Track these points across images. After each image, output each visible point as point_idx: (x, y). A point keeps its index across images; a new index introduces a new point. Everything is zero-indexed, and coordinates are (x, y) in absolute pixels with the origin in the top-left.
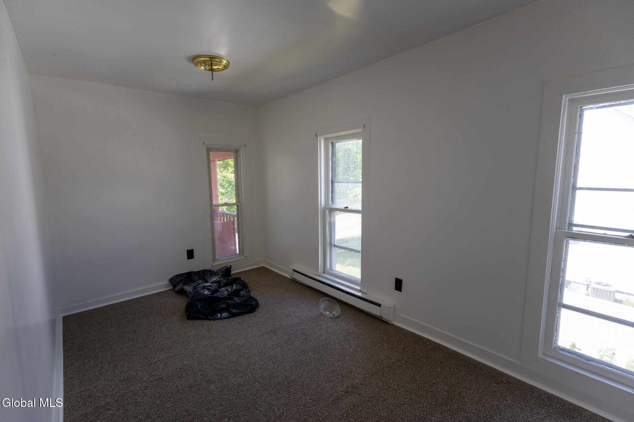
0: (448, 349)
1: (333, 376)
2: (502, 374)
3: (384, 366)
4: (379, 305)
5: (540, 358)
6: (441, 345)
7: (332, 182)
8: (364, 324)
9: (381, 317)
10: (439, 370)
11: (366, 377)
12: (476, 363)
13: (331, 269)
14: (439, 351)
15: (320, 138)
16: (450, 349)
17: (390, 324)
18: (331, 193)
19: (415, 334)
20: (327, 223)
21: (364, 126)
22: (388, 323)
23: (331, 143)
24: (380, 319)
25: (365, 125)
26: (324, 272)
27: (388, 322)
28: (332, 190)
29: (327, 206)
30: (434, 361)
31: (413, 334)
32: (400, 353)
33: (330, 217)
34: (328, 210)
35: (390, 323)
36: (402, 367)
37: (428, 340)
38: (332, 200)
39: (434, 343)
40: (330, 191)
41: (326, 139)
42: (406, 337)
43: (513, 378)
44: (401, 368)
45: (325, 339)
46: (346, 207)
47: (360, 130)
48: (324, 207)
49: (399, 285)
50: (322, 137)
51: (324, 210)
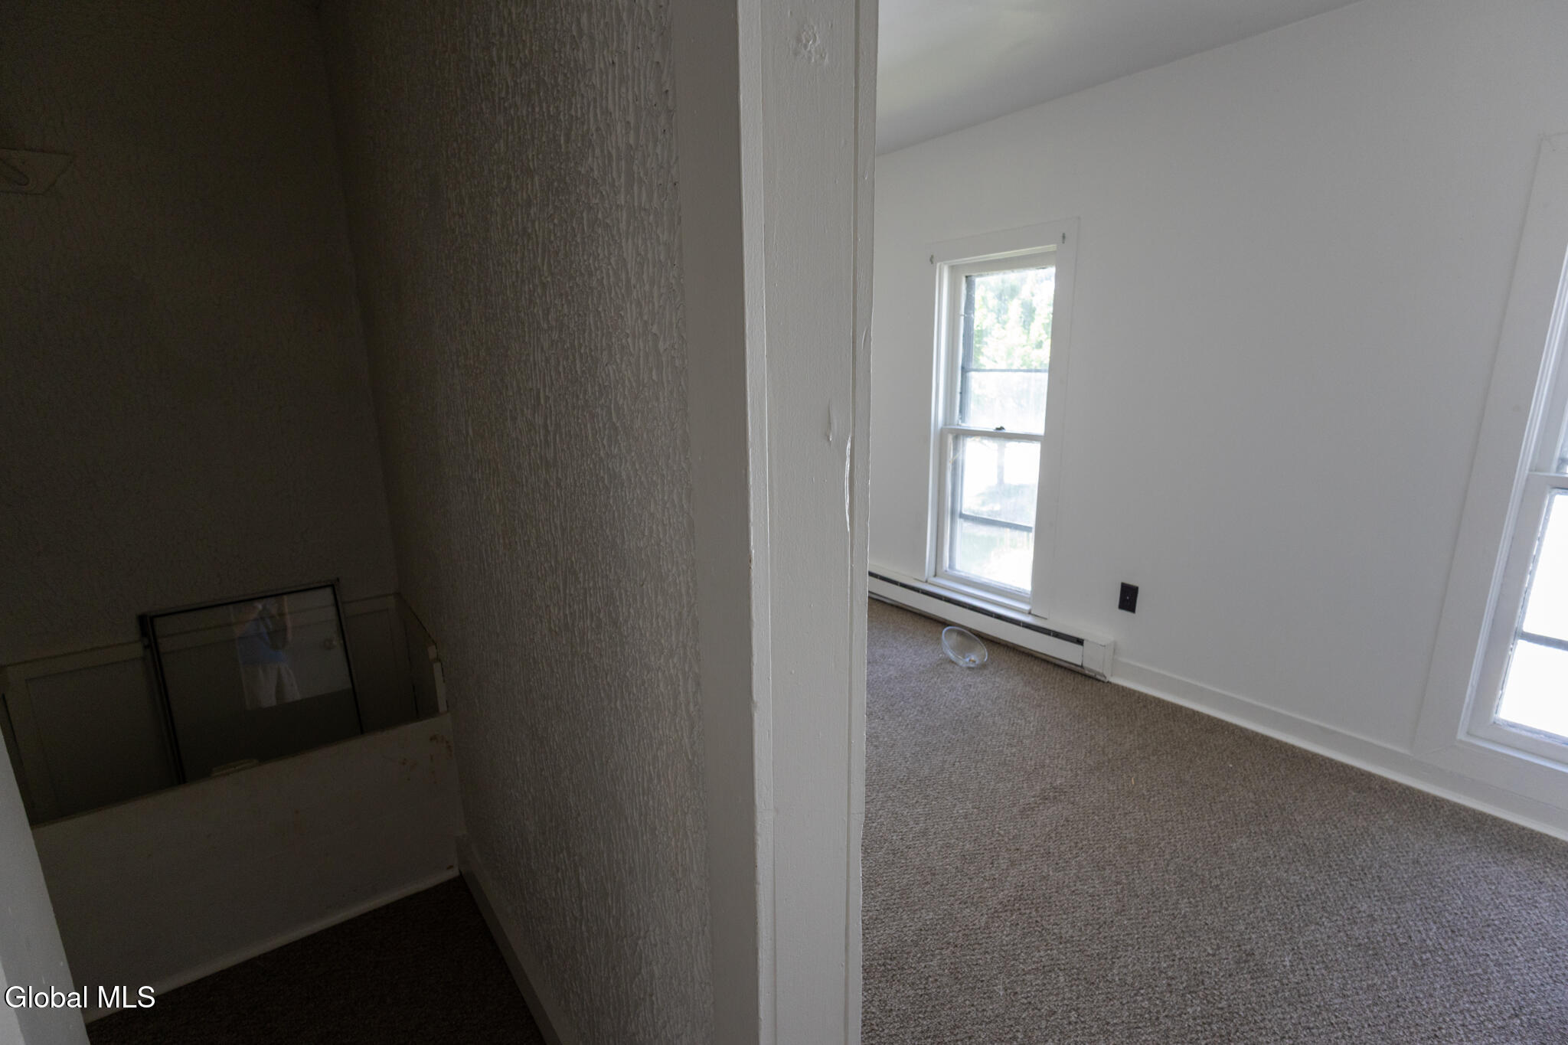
0: (1242, 730)
1: (1008, 771)
2: (1370, 776)
3: (1110, 756)
4: (1080, 642)
5: (1461, 741)
6: (1227, 723)
7: (963, 368)
8: (1044, 681)
9: (1082, 667)
10: (1231, 766)
11: (1077, 775)
12: (1310, 756)
13: (951, 566)
14: (1224, 733)
15: (940, 266)
16: (1247, 730)
17: (1103, 682)
18: (959, 396)
19: (1164, 701)
20: (949, 466)
21: (1064, 237)
22: (1099, 680)
23: (967, 277)
24: (1078, 673)
25: (1066, 236)
26: (935, 576)
27: (1099, 677)
28: (962, 388)
29: (950, 425)
30: (1216, 749)
31: (1159, 702)
32: (1139, 734)
33: (956, 449)
34: (952, 433)
35: (1102, 679)
36: (1149, 759)
37: (1194, 713)
38: (961, 411)
39: (1210, 718)
40: (959, 390)
41: (953, 269)
42: (1145, 706)
43: (1394, 782)
44: (1147, 760)
45: (968, 706)
46: (999, 427)
47: (1052, 247)
48: (942, 429)
49: (1128, 598)
50: (945, 264)
51: (942, 435)
